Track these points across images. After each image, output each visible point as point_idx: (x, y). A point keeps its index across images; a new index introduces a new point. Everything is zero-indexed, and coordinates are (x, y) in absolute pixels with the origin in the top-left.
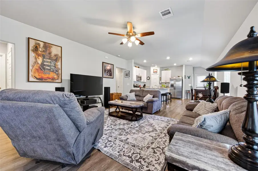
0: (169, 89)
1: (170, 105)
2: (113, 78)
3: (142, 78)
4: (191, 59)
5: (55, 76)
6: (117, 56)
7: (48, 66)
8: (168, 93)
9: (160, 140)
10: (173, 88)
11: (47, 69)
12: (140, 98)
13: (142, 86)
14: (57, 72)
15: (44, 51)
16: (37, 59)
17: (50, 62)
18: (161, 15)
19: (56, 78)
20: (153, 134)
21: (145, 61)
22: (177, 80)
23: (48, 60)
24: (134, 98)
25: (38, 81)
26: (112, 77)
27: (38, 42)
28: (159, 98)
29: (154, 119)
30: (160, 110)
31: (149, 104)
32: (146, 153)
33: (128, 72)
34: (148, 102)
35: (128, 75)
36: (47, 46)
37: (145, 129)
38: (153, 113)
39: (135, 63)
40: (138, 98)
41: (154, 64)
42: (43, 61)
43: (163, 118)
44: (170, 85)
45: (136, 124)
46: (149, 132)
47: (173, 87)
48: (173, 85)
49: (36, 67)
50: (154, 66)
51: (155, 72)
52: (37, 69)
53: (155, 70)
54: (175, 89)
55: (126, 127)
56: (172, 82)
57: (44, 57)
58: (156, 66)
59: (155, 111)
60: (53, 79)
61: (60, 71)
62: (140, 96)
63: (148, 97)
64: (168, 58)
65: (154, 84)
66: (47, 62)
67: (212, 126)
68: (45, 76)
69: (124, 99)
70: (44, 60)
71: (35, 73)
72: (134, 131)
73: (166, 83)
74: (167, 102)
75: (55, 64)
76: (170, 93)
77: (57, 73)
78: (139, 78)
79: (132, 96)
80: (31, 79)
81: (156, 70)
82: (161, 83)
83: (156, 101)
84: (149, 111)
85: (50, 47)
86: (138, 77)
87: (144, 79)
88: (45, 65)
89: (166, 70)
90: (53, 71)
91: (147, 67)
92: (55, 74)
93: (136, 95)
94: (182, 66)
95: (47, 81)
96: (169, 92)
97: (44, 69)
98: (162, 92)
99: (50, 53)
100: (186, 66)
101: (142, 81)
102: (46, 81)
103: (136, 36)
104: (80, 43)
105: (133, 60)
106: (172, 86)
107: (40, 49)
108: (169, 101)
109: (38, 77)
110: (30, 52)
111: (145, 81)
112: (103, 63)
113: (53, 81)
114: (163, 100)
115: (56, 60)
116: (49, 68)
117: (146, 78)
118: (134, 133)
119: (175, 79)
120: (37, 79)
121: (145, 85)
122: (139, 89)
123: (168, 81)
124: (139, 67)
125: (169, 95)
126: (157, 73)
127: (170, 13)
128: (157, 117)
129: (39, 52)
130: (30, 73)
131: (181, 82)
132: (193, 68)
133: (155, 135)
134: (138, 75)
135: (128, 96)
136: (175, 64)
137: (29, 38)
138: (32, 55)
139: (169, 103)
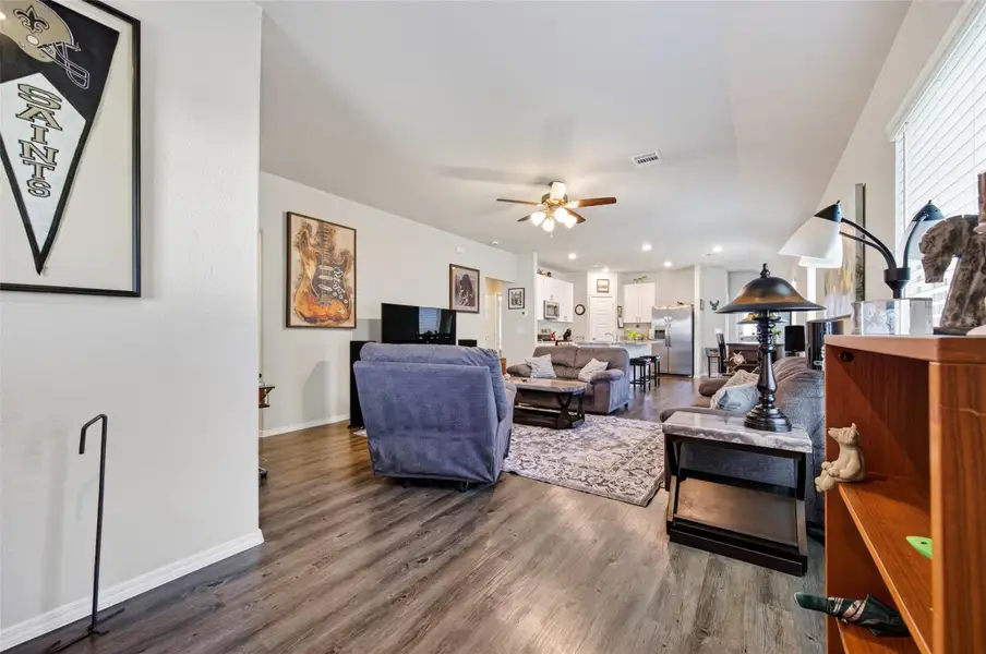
0: (649, 344)
1: (655, 395)
2: (478, 312)
3: (561, 312)
4: (717, 249)
5: (343, 312)
6: (490, 244)
7: (328, 283)
8: (646, 357)
9: (641, 459)
10: (662, 341)
11: (327, 292)
12: (568, 373)
13: (559, 335)
14: (347, 298)
15: (318, 244)
16: (307, 267)
17: (332, 275)
18: (635, 162)
19: (344, 317)
20: (622, 451)
21: (572, 256)
22: (675, 315)
23: (327, 268)
24: (550, 371)
25: (308, 324)
26: (475, 309)
27: (308, 221)
28: (624, 371)
29: (615, 426)
30: (626, 405)
31: (597, 386)
32: (616, 476)
33: (518, 291)
34: (593, 382)
35: (518, 300)
36: (326, 229)
37: (599, 443)
38: (610, 410)
39: (541, 263)
40: (561, 370)
41: (599, 263)
42: (318, 272)
43: (640, 423)
44: (652, 333)
45: (572, 434)
46: (612, 448)
47: (664, 337)
48: (664, 331)
49: (304, 288)
50: (600, 269)
51: (603, 290)
52: (305, 294)
53: (601, 283)
54: (668, 344)
55: (548, 439)
56: (660, 323)
57: (319, 260)
58: (606, 270)
59: (615, 408)
60: (338, 319)
61: (352, 296)
62: (566, 366)
63: (594, 368)
64: (647, 247)
65: (600, 330)
66: (326, 273)
67: (739, 405)
68: (321, 312)
69: (522, 373)
70: (321, 267)
71: (301, 303)
72: (573, 446)
73: (638, 326)
74: (647, 385)
75: (341, 278)
76: (653, 359)
77: (346, 302)
78: (552, 310)
79: (544, 364)
80: (294, 320)
81: (605, 283)
82: (621, 325)
83: (619, 378)
84: (598, 406)
85: (331, 233)
86: (549, 306)
87: (567, 314)
88: (320, 281)
89: (636, 281)
90: (337, 298)
91: (576, 275)
92: (341, 306)
93: (555, 364)
94: (692, 268)
95: (326, 323)
96: (650, 354)
97: (319, 291)
98: (634, 354)
99: (331, 249)
100: (704, 268)
101: (561, 319)
102: (323, 324)
103: (569, 206)
104: (395, 214)
105: (536, 255)
106: (660, 333)
107: (312, 241)
108: (653, 382)
109: (307, 314)
110: (293, 248)
111: (570, 320)
112: (451, 266)
113: (336, 323)
114: (632, 379)
115: (344, 267)
116: (329, 289)
117: (572, 310)
118: (575, 450)
119: (668, 312)
120: (306, 319)
121: (567, 335)
122: (552, 344)
123: (647, 318)
124: (549, 274)
125: (652, 365)
126: (608, 292)
127: (656, 158)
128: (622, 421)
129: (310, 248)
130: (293, 305)
131: (689, 321)
132: (729, 273)
133: (625, 452)
134: (548, 299)
135: (533, 366)
136: (668, 264)
137: (289, 215)
138: (296, 255)
139: (652, 388)
